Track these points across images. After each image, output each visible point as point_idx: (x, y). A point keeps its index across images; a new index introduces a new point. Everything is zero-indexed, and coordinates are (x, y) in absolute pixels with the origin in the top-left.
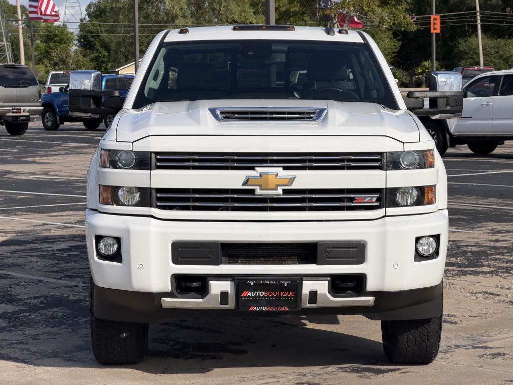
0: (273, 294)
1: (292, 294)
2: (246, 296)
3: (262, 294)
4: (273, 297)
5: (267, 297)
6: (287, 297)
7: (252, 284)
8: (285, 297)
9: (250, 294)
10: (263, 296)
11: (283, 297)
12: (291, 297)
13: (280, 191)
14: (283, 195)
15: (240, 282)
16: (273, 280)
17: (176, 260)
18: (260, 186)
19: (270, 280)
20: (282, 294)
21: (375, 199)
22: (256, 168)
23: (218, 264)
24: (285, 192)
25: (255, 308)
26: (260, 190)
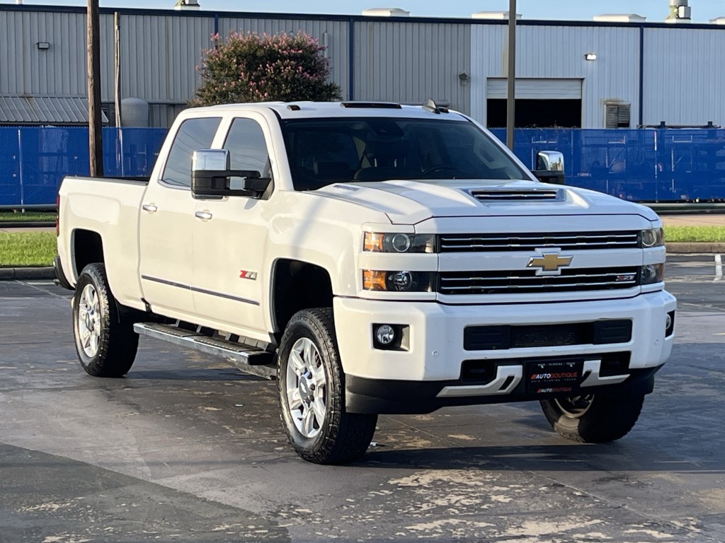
0: (558, 375)
1: (575, 374)
2: (535, 379)
3: (548, 376)
4: (558, 378)
5: (554, 379)
6: (571, 378)
7: (542, 367)
8: (569, 378)
9: (538, 377)
10: (550, 378)
11: (567, 378)
12: (574, 378)
13: (559, 272)
14: (561, 275)
15: (530, 365)
16: (560, 362)
17: (468, 346)
18: (543, 267)
19: (558, 362)
20: (566, 376)
21: (632, 277)
22: (536, 249)
23: (507, 348)
24: (564, 272)
25: (543, 391)
26: (543, 270)
